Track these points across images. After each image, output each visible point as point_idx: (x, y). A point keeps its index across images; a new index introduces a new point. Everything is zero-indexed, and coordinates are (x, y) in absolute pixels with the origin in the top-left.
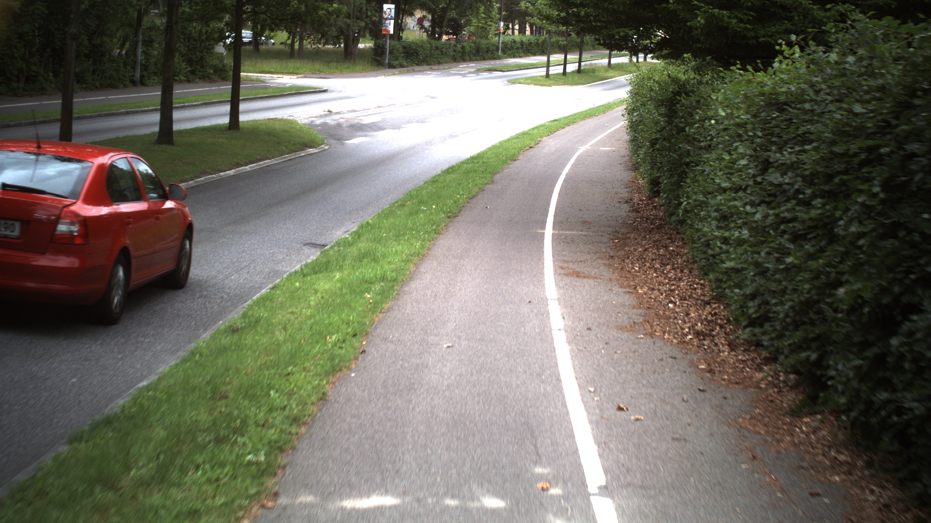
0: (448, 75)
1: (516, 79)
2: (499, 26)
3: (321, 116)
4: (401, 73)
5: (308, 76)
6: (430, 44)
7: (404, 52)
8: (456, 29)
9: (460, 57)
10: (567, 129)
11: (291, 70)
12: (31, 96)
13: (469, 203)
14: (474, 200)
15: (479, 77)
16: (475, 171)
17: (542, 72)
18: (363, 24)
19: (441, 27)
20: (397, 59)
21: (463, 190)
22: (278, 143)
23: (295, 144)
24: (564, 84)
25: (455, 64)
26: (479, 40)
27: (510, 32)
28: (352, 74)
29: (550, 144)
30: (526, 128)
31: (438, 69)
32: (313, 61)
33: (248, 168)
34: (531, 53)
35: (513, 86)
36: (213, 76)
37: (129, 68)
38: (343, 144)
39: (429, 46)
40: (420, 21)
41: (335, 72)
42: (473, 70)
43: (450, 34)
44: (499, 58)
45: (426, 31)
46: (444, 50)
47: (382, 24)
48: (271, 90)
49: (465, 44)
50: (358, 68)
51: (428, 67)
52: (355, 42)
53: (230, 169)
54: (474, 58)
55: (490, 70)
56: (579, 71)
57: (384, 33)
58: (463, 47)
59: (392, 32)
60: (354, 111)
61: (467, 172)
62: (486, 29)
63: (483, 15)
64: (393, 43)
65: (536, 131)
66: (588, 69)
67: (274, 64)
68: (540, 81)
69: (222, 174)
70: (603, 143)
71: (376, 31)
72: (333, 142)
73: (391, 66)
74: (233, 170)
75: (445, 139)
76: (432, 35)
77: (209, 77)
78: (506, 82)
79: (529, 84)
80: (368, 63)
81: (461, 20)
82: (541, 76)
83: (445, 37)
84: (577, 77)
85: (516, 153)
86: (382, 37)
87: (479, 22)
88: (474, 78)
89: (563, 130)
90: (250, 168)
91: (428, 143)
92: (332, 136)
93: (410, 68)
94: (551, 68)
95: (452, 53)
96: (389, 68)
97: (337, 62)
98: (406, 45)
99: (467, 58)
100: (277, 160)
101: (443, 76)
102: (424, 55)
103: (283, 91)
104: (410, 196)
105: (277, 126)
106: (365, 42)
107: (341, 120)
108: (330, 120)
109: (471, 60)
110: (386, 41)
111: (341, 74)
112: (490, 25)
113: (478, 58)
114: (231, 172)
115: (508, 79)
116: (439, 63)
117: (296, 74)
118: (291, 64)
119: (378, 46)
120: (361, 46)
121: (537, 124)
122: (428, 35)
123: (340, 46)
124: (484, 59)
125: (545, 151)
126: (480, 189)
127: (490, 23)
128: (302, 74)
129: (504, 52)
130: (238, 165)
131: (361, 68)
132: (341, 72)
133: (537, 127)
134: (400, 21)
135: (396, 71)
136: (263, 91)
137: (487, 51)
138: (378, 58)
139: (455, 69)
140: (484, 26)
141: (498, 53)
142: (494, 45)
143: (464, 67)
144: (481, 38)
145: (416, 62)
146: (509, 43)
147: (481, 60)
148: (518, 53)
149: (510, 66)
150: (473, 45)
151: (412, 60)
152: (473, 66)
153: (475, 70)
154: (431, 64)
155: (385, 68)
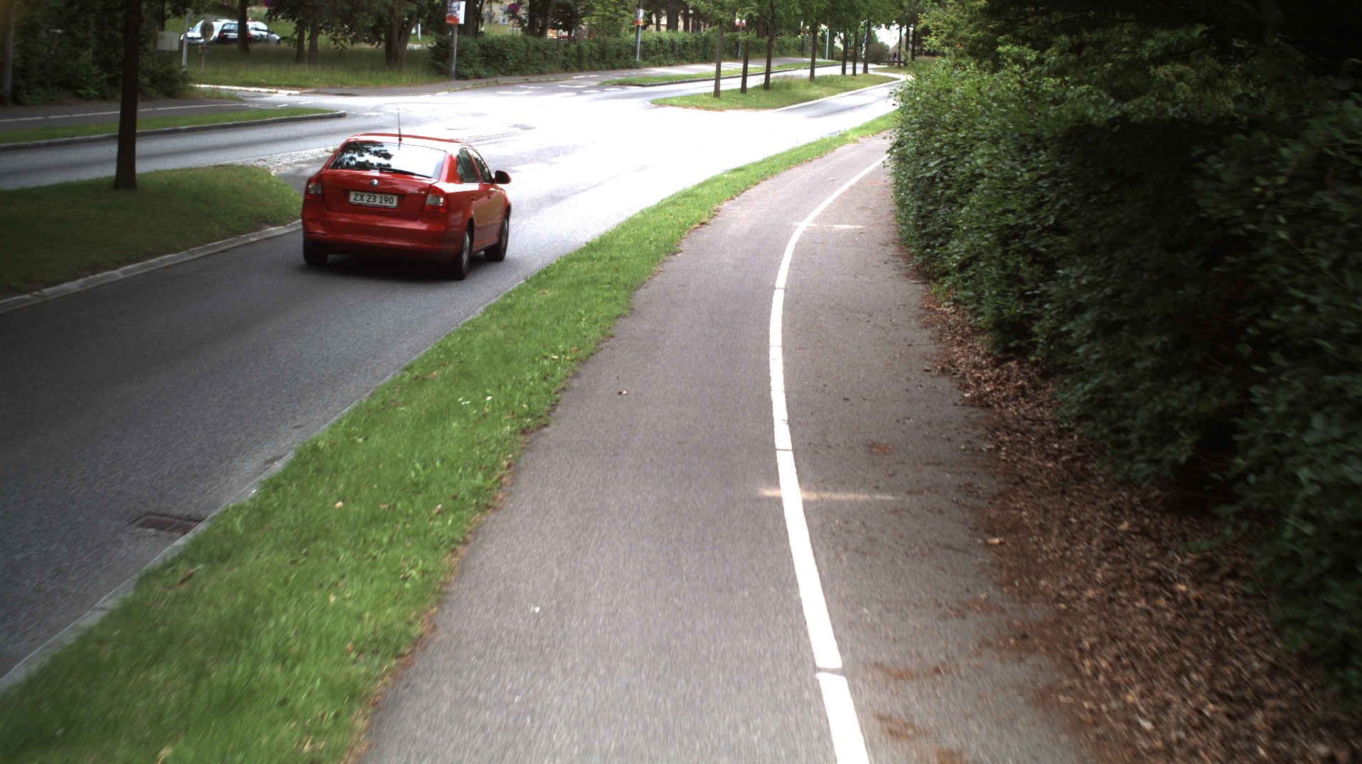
0: (554, 92)
1: (665, 99)
2: (637, 17)
3: (319, 160)
4: (476, 88)
5: (321, 91)
6: (526, 41)
7: (483, 55)
8: (569, 21)
9: (575, 64)
10: (764, 186)
15: (605, 94)
17: (709, 87)
18: (414, 8)
19: (545, 16)
20: (471, 66)
24: (745, 108)
25: (567, 75)
26: (606, 37)
27: (653, 28)
28: (394, 89)
29: (739, 217)
31: (538, 81)
32: (332, 68)
34: (686, 59)
35: (661, 109)
39: (523, 44)
40: (512, 8)
42: (594, 84)
43: (559, 28)
44: (637, 67)
45: (521, 22)
46: (549, 52)
47: (447, 8)
49: (583, 44)
50: (405, 78)
51: (521, 78)
52: (402, 38)
54: (598, 66)
55: (622, 84)
56: (767, 86)
57: (449, 22)
58: (579, 49)
59: (461, 22)
62: (616, 20)
64: (464, 39)
66: (781, 83)
68: (705, 101)
71: (436, 20)
73: (461, 77)
76: (529, 28)
78: (649, 103)
79: (686, 107)
80: (422, 71)
81: (577, 6)
82: (707, 95)
83: (551, 34)
84: (764, 96)
86: (445, 28)
87: (605, 10)
88: (597, 96)
89: (759, 188)
93: (492, 80)
94: (722, 82)
95: (562, 57)
96: (457, 79)
97: (373, 69)
98: (485, 43)
99: (586, 65)
101: (547, 93)
102: (515, 60)
109: (592, 69)
110: (452, 36)
112: (623, 16)
113: (604, 66)
115: (651, 98)
116: (541, 73)
118: (296, 72)
119: (439, 45)
120: (410, 46)
122: (522, 30)
124: (613, 68)
125: (731, 231)
127: (622, 12)
128: (311, 87)
129: (644, 57)
131: (410, 78)
132: (377, 86)
134: (478, 6)
135: (469, 84)
136: (230, 115)
137: (618, 56)
138: (439, 63)
139: (566, 82)
140: (612, 15)
141: (635, 58)
142: (629, 45)
143: (581, 79)
144: (609, 34)
145: (502, 71)
146: (653, 43)
147: (607, 69)
148: (666, 59)
149: (654, 77)
150: (595, 44)
151: (496, 67)
152: (594, 78)
153: (598, 83)
154: (529, 75)
155: (451, 80)
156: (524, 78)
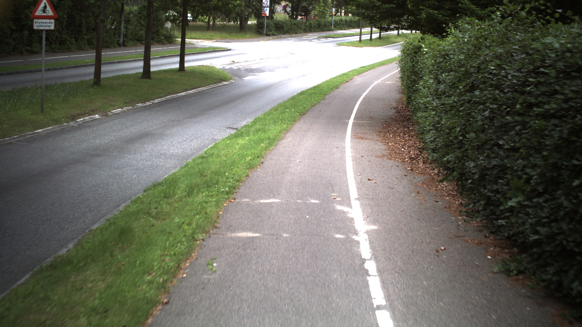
0: (301, 40)
1: (342, 43)
2: (332, 11)
3: (229, 64)
4: (273, 39)
5: (219, 41)
6: (291, 22)
7: (275, 27)
8: (307, 13)
9: (309, 30)
10: (369, 72)
11: (208, 37)
12: (63, 52)
13: (311, 108)
14: (314, 107)
15: (320, 41)
16: (315, 93)
17: (357, 38)
18: (251, 10)
19: (297, 12)
20: (271, 31)
21: (308, 103)
22: (207, 79)
23: (216, 79)
24: (371, 46)
25: (305, 34)
26: (320, 19)
27: (339, 14)
28: (244, 40)
29: (358, 80)
30: (345, 71)
31: (295, 37)
32: (222, 32)
33: (192, 91)
34: (351, 27)
35: (340, 47)
36: (164, 41)
37: (116, 36)
38: (242, 80)
39: (290, 23)
40: (285, 8)
41: (234, 38)
42: (316, 37)
43: (302, 15)
44: (332, 30)
45: (288, 14)
46: (299, 25)
47: (262, 10)
48: (198, 49)
49: (312, 22)
50: (248, 36)
52: (246, 21)
53: (183, 92)
54: (317, 30)
55: (326, 37)
56: (380, 38)
57: (263, 15)
58: (310, 24)
59: (268, 15)
60: (247, 61)
61: (311, 94)
62: (324, 12)
63: (322, 4)
64: (269, 21)
65: (351, 73)
66: (385, 37)
67: (198, 34)
68: (356, 44)
69: (178, 94)
70: (388, 79)
71: (258, 14)
72: (237, 78)
73: (268, 35)
74: (184, 93)
75: (299, 77)
76: (291, 17)
77: (162, 42)
78: (335, 45)
79: (349, 46)
80: (254, 33)
81: (309, 7)
82: (357, 41)
83: (299, 17)
84: (378, 42)
85: (339, 84)
86: (261, 17)
87: (320, 8)
88: (317, 42)
89: (367, 72)
90: (193, 91)
91: (290, 79)
92: (236, 75)
93: (279, 36)
94: (362, 36)
95: (304, 27)
96: (266, 36)
97: (236, 32)
98: (276, 22)
99: (313, 30)
100: (207, 88)
101: (299, 41)
102: (287, 29)
103: (205, 50)
104: (280, 105)
105: (205, 69)
106: (251, 20)
107: (240, 67)
108: (234, 67)
109: (315, 31)
110: (264, 20)
111: (238, 39)
112: (327, 10)
113: (319, 30)
114: (183, 94)
115: (337, 43)
116: (296, 33)
117: (212, 39)
118: (208, 34)
119: (260, 23)
120: (249, 23)
121: (352, 69)
122: (289, 17)
123: (237, 23)
124: (323, 31)
125: (355, 83)
126: (317, 102)
127: (327, 9)
128: (215, 39)
129: (335, 26)
130: (186, 90)
131: (249, 36)
132: (238, 38)
133: (352, 71)
134: (272, 8)
135: (271, 38)
136: (193, 50)
137: (325, 26)
138: (260, 30)
139: (305, 37)
140: (323, 10)
141: (332, 27)
142: (329, 22)
143: (311, 35)
144: (321, 18)
145: (282, 33)
146: (338, 21)
147: (321, 31)
148: (343, 27)
149: (338, 35)
150: (316, 22)
151: (280, 31)
152: (316, 35)
153: (318, 37)
154: (291, 34)
155: (264, 36)
156: (290, 35)
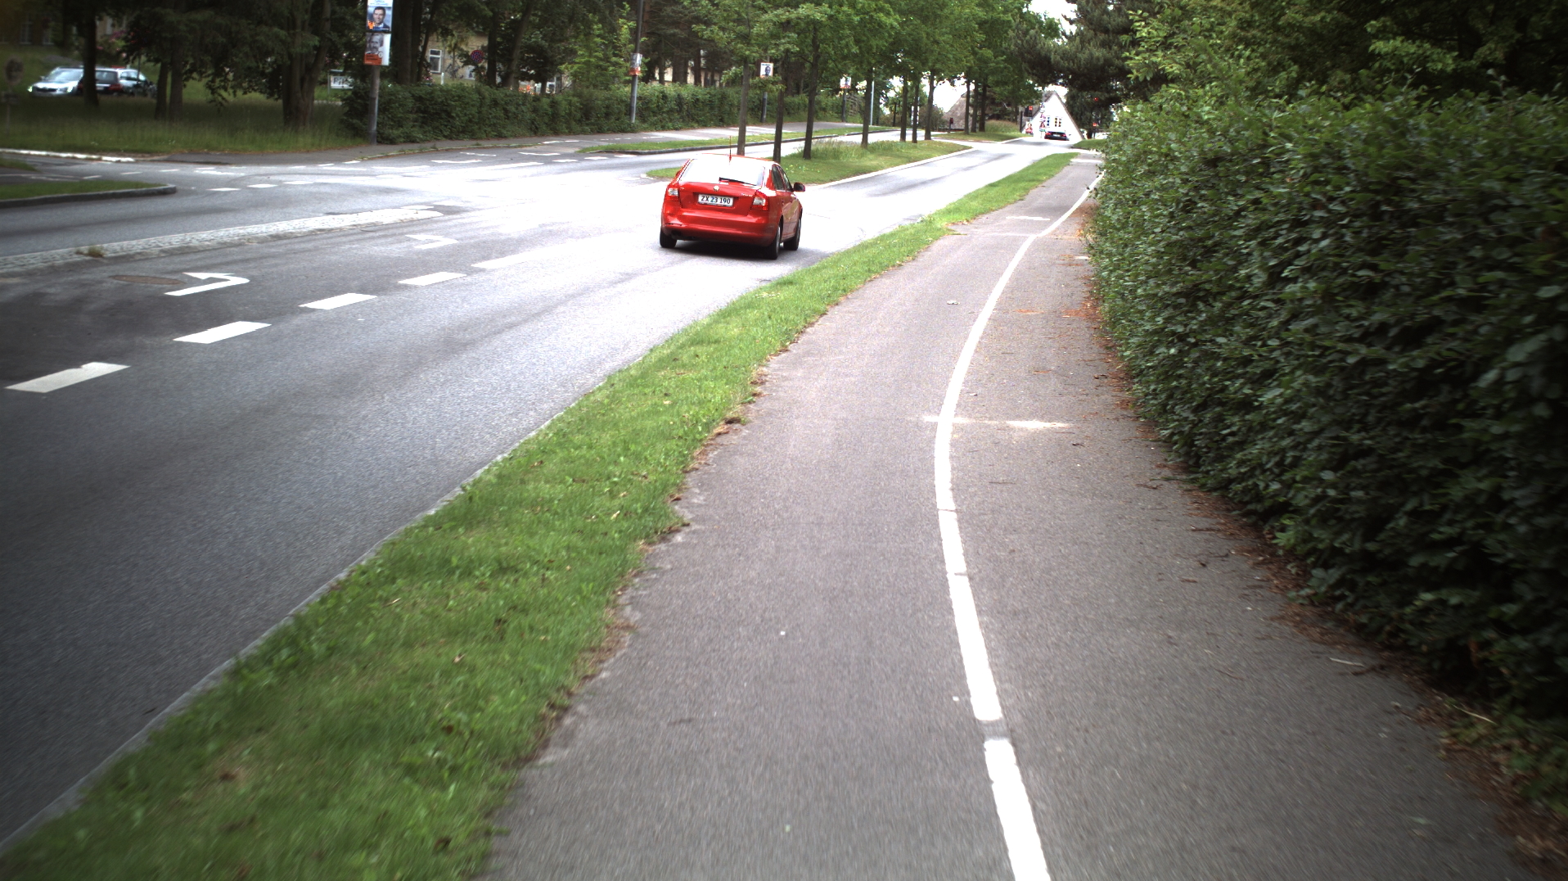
0: (512, 160)
2: (633, 64)
4: (403, 155)
6: (479, 93)
7: (419, 110)
8: (544, 69)
9: (548, 125)
15: (586, 165)
19: (508, 61)
20: (398, 126)
25: (535, 139)
31: (494, 147)
32: (198, 125)
34: (697, 122)
39: (475, 96)
41: (245, 150)
42: (571, 151)
44: (632, 130)
46: (512, 109)
47: (365, 43)
50: (305, 140)
51: (470, 143)
54: (579, 129)
55: (610, 151)
56: (807, 154)
57: (367, 62)
58: (553, 104)
59: (387, 63)
62: (606, 69)
63: (599, 42)
64: (390, 87)
66: (826, 150)
73: (384, 139)
76: (487, 79)
78: (644, 176)
81: (552, 49)
87: (590, 55)
88: (575, 167)
93: (428, 145)
95: (528, 116)
96: (379, 143)
99: (563, 126)
102: (464, 119)
109: (571, 132)
110: (374, 81)
112: (615, 64)
113: (587, 128)
115: (648, 169)
116: (500, 136)
119: (359, 90)
122: (479, 79)
124: (600, 131)
127: (615, 59)
129: (642, 118)
132: (262, 151)
135: (393, 150)
137: (607, 115)
138: (355, 121)
139: (533, 148)
140: (601, 63)
141: (630, 119)
142: (622, 101)
143: (554, 144)
144: (595, 86)
145: (446, 134)
146: (654, 99)
147: (593, 132)
148: (671, 121)
150: (576, 99)
151: (437, 128)
152: (573, 143)
153: (577, 150)
154: (481, 139)
155: (370, 143)
156: (474, 142)
